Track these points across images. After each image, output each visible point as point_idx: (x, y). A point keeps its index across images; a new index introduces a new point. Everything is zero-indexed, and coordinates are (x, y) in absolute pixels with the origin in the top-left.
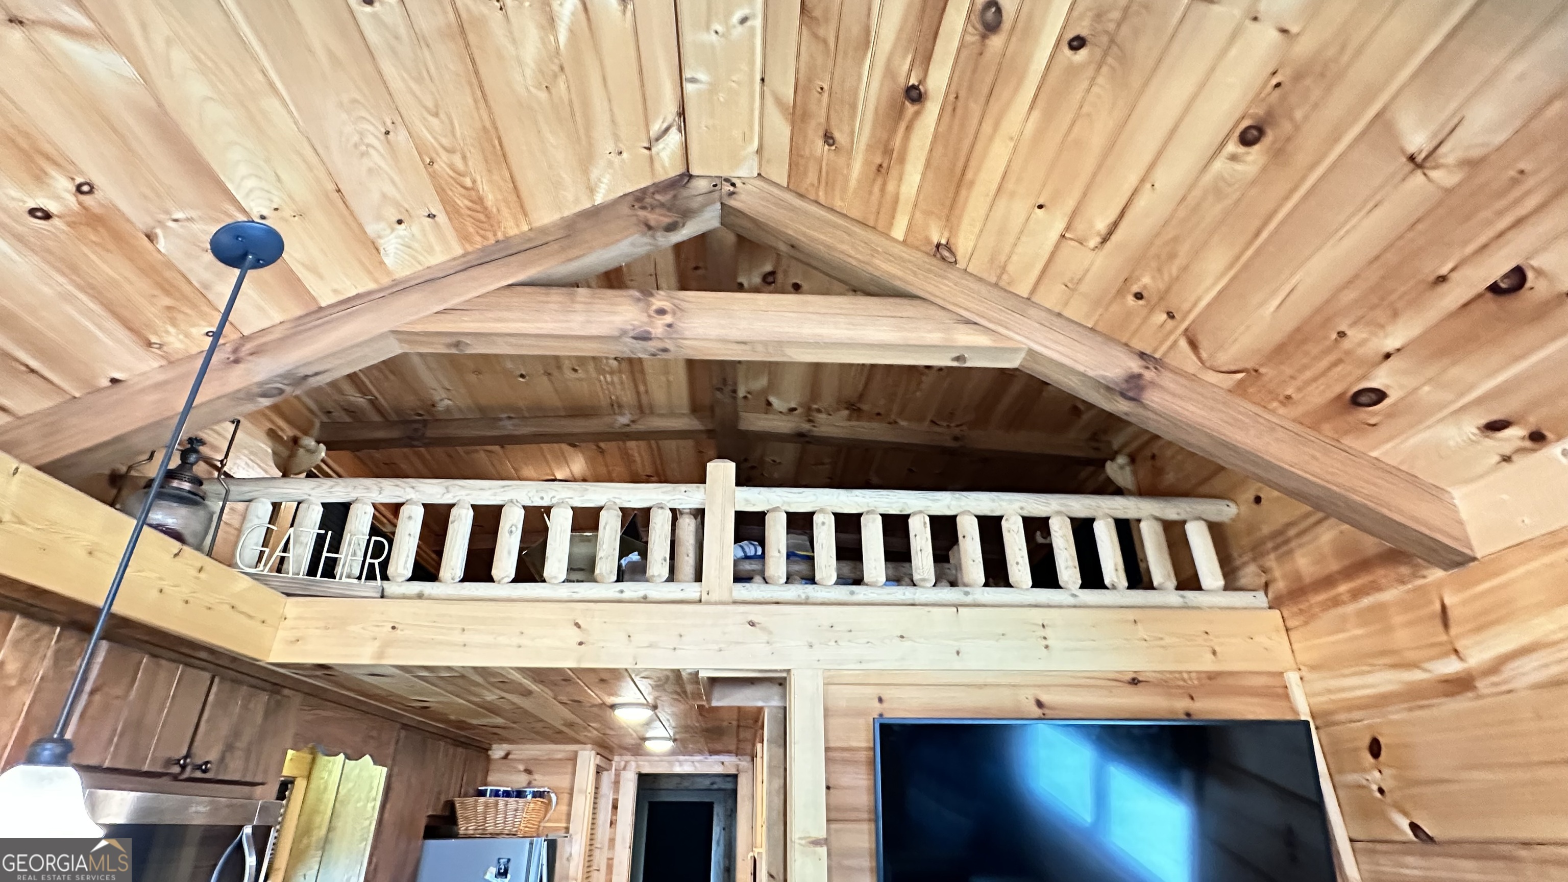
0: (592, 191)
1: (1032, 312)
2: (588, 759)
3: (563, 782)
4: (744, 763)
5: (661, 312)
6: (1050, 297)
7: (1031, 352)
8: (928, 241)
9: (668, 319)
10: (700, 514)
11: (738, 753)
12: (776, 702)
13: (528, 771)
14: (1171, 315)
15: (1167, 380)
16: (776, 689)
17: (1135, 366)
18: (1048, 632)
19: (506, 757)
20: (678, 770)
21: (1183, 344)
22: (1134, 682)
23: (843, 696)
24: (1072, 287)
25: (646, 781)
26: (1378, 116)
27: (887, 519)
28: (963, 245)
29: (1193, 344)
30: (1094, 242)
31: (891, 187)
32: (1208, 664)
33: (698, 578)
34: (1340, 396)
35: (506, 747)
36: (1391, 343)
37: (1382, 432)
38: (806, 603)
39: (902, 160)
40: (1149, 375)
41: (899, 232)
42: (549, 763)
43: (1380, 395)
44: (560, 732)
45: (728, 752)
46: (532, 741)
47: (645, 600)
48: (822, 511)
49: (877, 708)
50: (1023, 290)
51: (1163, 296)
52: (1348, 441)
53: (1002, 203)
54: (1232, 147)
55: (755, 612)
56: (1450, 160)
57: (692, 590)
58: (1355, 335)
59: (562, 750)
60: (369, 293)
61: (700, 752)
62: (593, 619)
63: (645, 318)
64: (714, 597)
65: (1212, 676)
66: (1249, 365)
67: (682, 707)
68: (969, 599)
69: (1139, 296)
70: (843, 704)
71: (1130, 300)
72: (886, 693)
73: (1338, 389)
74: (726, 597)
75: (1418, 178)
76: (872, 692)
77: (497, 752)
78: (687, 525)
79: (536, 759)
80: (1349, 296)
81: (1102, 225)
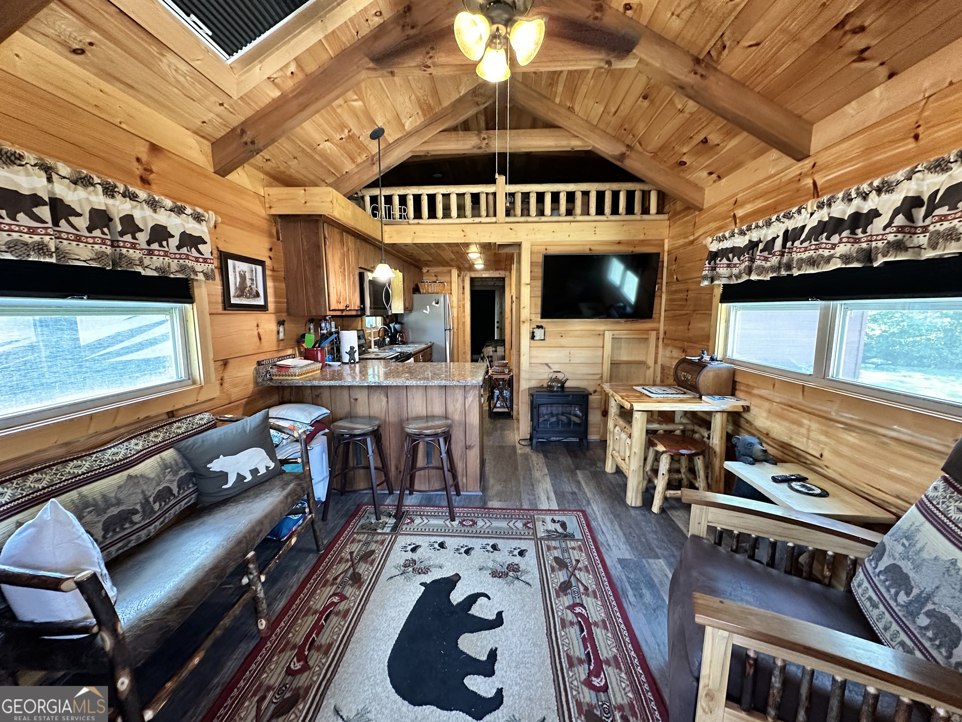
0: (460, 93)
1: (596, 131)
2: (455, 272)
3: (448, 279)
4: (507, 273)
5: (484, 139)
6: (602, 126)
7: (594, 146)
8: (566, 105)
9: (486, 141)
10: (494, 194)
11: (505, 270)
12: (518, 251)
13: (436, 276)
14: (633, 136)
15: (633, 155)
16: (517, 247)
17: (624, 149)
18: (596, 229)
19: (428, 271)
20: (484, 276)
21: (638, 144)
22: (619, 243)
23: (536, 249)
24: (608, 124)
25: (472, 280)
26: (671, 100)
27: (553, 193)
28: (577, 108)
29: (640, 144)
30: (612, 114)
31: (554, 89)
32: (642, 237)
33: (495, 215)
34: (676, 162)
35: (427, 268)
36: (685, 150)
37: (687, 172)
38: (527, 222)
39: (557, 82)
40: (628, 153)
41: (557, 101)
42: (443, 273)
43: (685, 163)
44: (448, 263)
45: (502, 269)
46: (439, 266)
47: (480, 223)
48: (532, 192)
49: (544, 252)
50: (595, 123)
51: (631, 130)
52: (681, 174)
53: (586, 101)
54: (641, 99)
55: (511, 226)
56: (687, 111)
57: (493, 219)
58: (677, 148)
59: (446, 269)
60: (401, 138)
61: (492, 270)
62: (468, 228)
63: (479, 141)
64: (500, 221)
65: (643, 241)
66: (655, 151)
67: (489, 253)
68: (575, 219)
69: (625, 130)
70: (536, 251)
71: (623, 130)
72: (548, 248)
73: (676, 161)
74: (503, 221)
75: (681, 115)
76: (544, 247)
77: (425, 270)
78: (491, 198)
79: (438, 272)
80: (673, 138)
81: (613, 110)
